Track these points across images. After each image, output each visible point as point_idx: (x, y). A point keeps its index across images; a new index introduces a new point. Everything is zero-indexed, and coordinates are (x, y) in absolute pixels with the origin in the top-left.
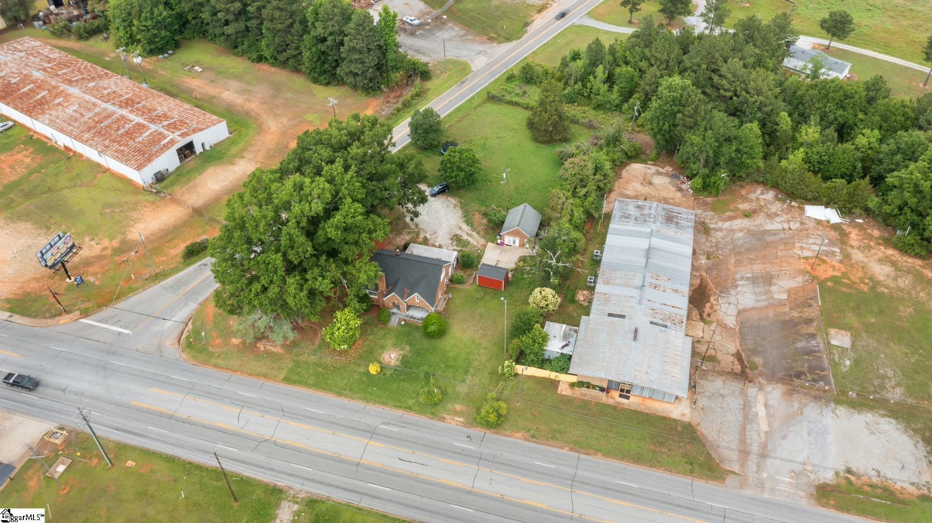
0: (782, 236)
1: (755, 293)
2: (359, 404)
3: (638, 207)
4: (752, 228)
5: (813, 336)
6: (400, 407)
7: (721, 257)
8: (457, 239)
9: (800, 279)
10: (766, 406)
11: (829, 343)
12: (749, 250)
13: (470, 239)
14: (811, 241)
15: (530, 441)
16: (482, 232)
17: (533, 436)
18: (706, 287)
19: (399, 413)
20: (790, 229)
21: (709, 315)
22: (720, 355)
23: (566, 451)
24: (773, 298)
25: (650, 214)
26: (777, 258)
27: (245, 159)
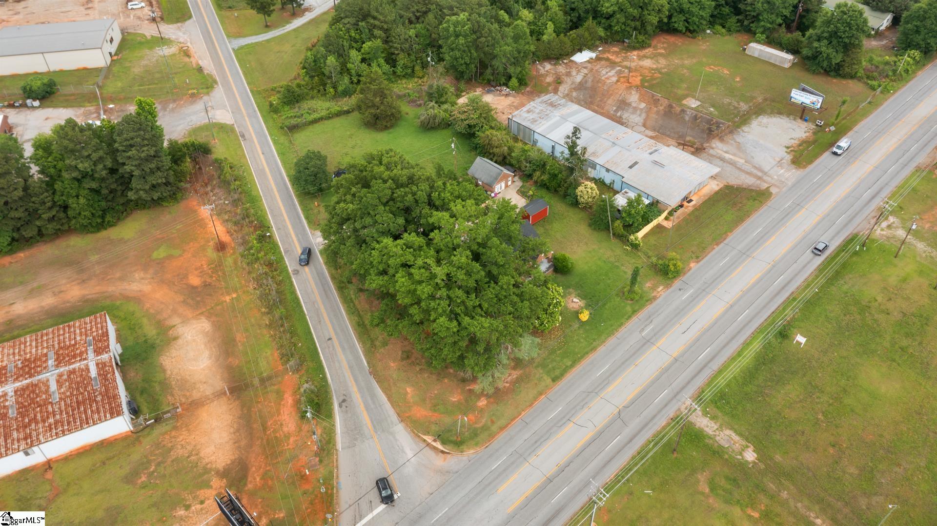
2: (612, 341)
3: (529, 111)
6: (630, 317)
11: (693, 108)
14: (603, 72)
15: (700, 261)
17: (697, 257)
19: (635, 319)
20: (586, 74)
23: (717, 248)
25: (541, 110)
27: (179, 326)
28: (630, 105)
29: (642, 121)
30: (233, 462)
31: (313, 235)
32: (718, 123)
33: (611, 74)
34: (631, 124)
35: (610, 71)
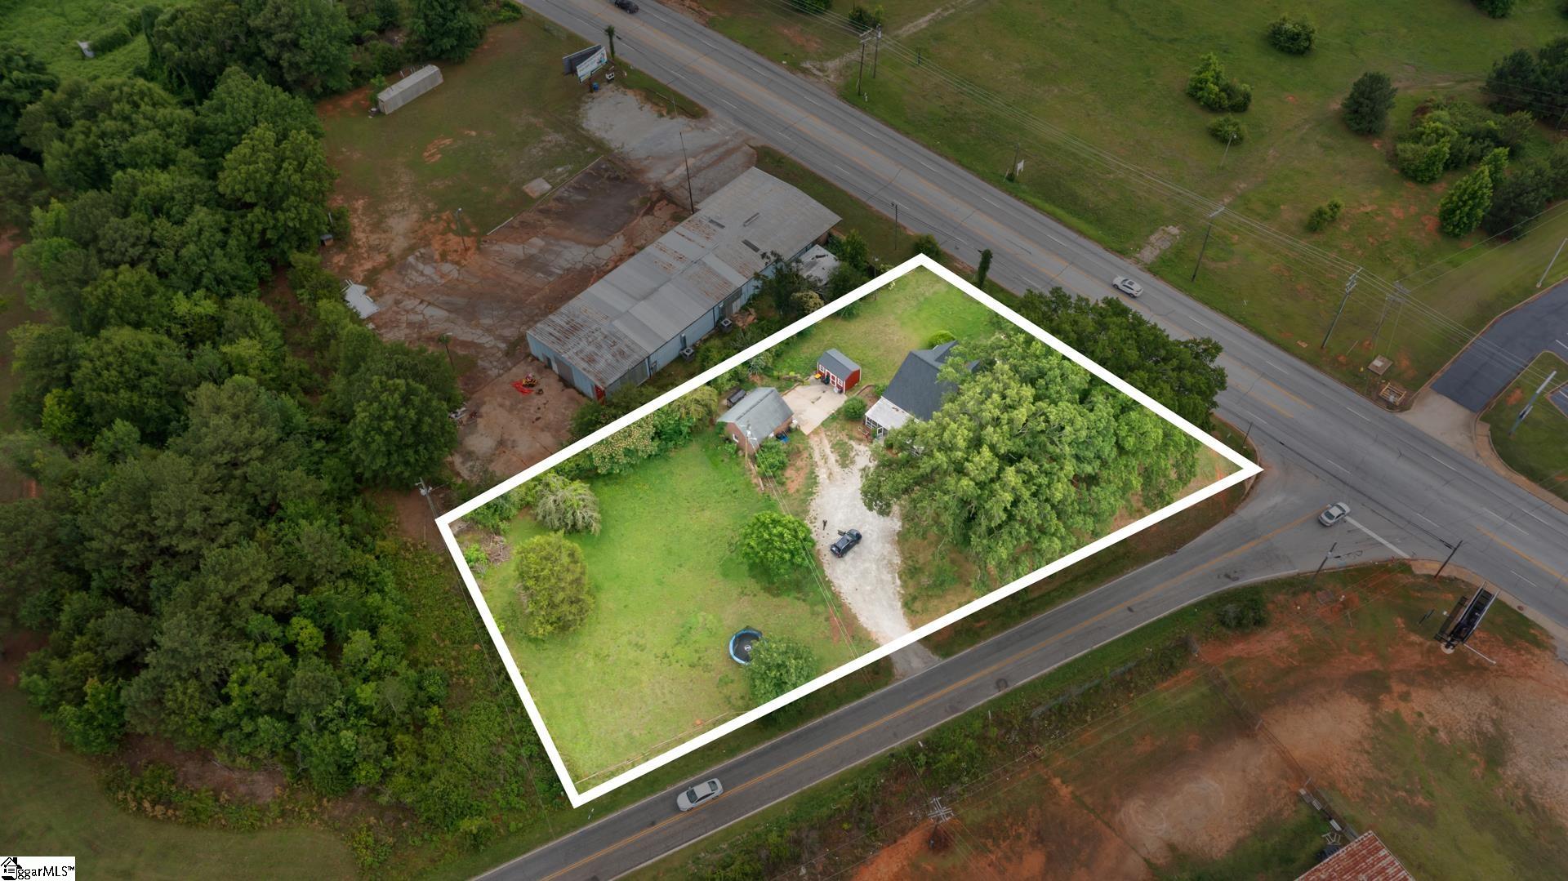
0: (443, 298)
1: (558, 255)
3: (591, 360)
4: (460, 321)
5: (559, 200)
7: (542, 306)
8: (845, 461)
9: (496, 248)
10: (671, 172)
11: (553, 188)
12: (501, 300)
13: (828, 451)
14: (420, 279)
15: (900, 224)
16: (805, 455)
20: (422, 302)
21: (632, 254)
22: (665, 217)
23: (876, 207)
24: (547, 244)
25: (589, 343)
26: (485, 278)
27: (1143, 852)
28: (532, 256)
29: (582, 246)
30: (1353, 694)
32: (597, 168)
33: (428, 270)
34: (589, 260)
35: (417, 271)
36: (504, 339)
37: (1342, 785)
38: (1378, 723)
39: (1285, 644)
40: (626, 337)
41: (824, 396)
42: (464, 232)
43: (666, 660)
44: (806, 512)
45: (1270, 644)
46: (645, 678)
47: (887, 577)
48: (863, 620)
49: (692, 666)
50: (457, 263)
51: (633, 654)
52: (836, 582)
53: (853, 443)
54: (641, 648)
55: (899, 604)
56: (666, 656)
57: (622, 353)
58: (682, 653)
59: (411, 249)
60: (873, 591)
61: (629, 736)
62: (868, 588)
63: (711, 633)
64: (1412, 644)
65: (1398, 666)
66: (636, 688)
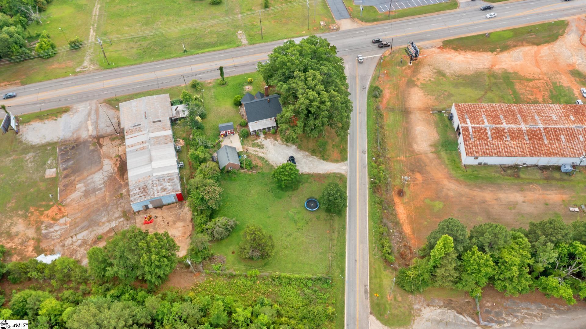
0: (77, 229)
1: (93, 182)
3: (165, 190)
4: (95, 228)
5: (65, 169)
7: (114, 198)
8: (261, 147)
9: (68, 200)
10: (88, 130)
11: (57, 168)
12: (98, 210)
13: (254, 149)
14: (59, 233)
16: (251, 155)
18: (120, 175)
20: (72, 237)
21: (117, 160)
22: (109, 142)
24: (84, 183)
25: (157, 186)
26: (81, 211)
27: (429, 152)
28: (85, 190)
29: (97, 173)
30: (411, 88)
31: (347, 173)
32: (61, 150)
33: (56, 228)
34: (106, 174)
35: (53, 232)
36: (119, 218)
37: (434, 104)
38: (422, 88)
39: (389, 91)
40: (164, 175)
41: (231, 139)
42: (48, 207)
43: (300, 230)
44: (272, 166)
45: (387, 93)
46: (302, 239)
47: (311, 159)
48: (321, 172)
49: (307, 224)
50: (63, 216)
51: (291, 238)
52: (303, 172)
53: (255, 141)
54: (290, 235)
55: (322, 161)
56: (298, 229)
57: (170, 179)
58: (300, 224)
59: (38, 229)
60: (313, 165)
61: (320, 253)
62: (311, 165)
63: (299, 213)
64: (405, 69)
65: (409, 75)
66: (304, 243)
